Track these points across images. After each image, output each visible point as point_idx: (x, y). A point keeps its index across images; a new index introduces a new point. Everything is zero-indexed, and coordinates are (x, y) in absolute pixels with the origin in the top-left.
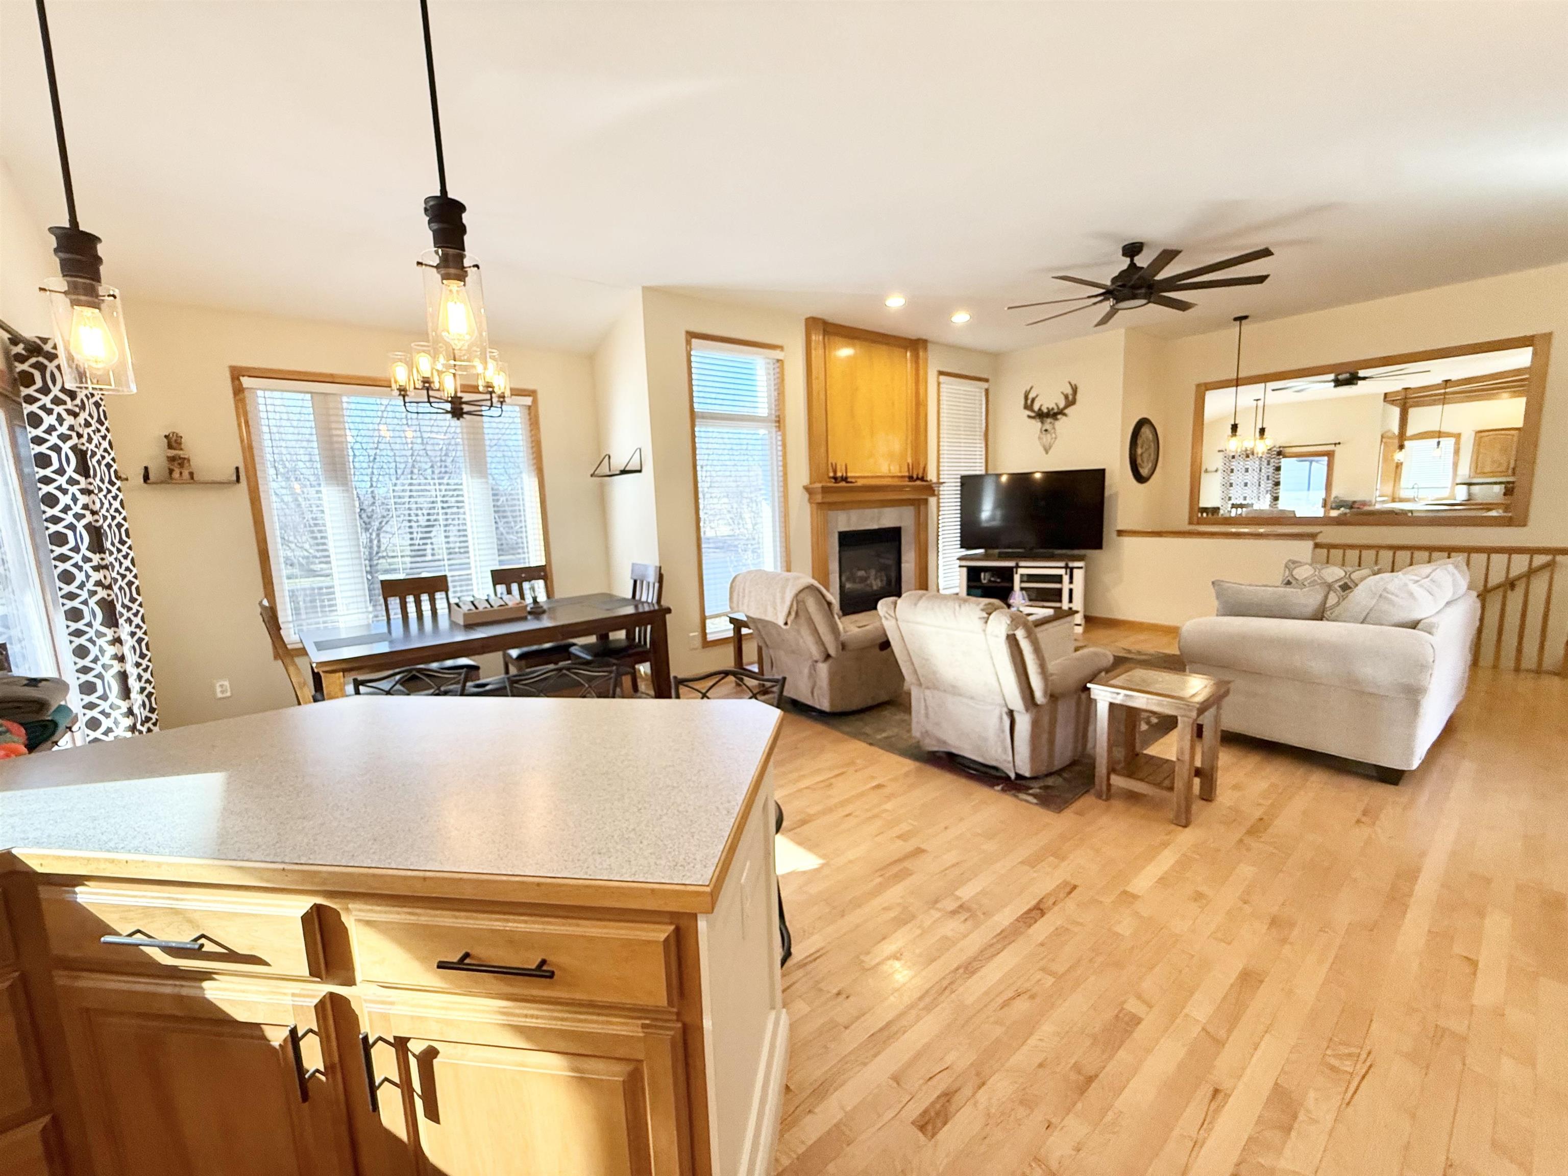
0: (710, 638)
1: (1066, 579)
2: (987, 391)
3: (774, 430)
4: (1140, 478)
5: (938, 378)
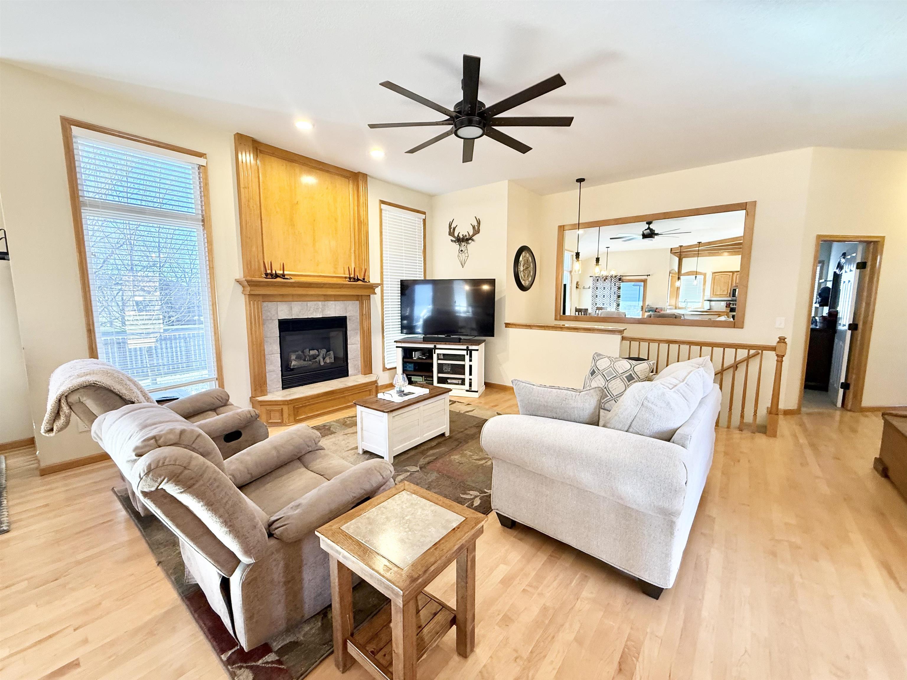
1: (467, 358)
2: (424, 220)
4: (523, 288)
5: (380, 206)
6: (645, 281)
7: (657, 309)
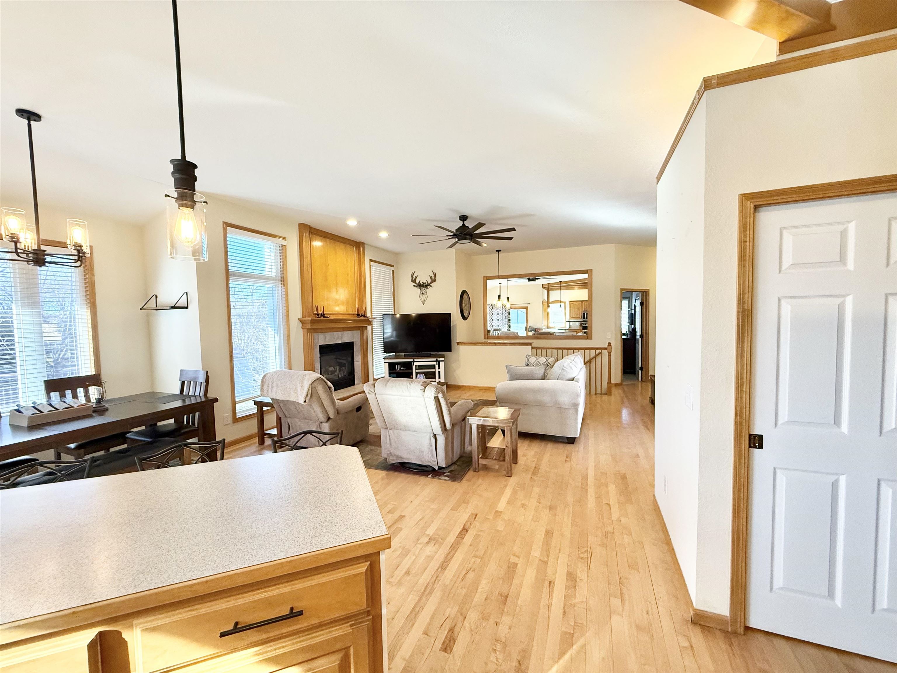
0: (239, 415)
1: (437, 366)
2: (393, 271)
3: (280, 285)
4: (465, 318)
5: (370, 263)
6: (526, 308)
7: (536, 329)
